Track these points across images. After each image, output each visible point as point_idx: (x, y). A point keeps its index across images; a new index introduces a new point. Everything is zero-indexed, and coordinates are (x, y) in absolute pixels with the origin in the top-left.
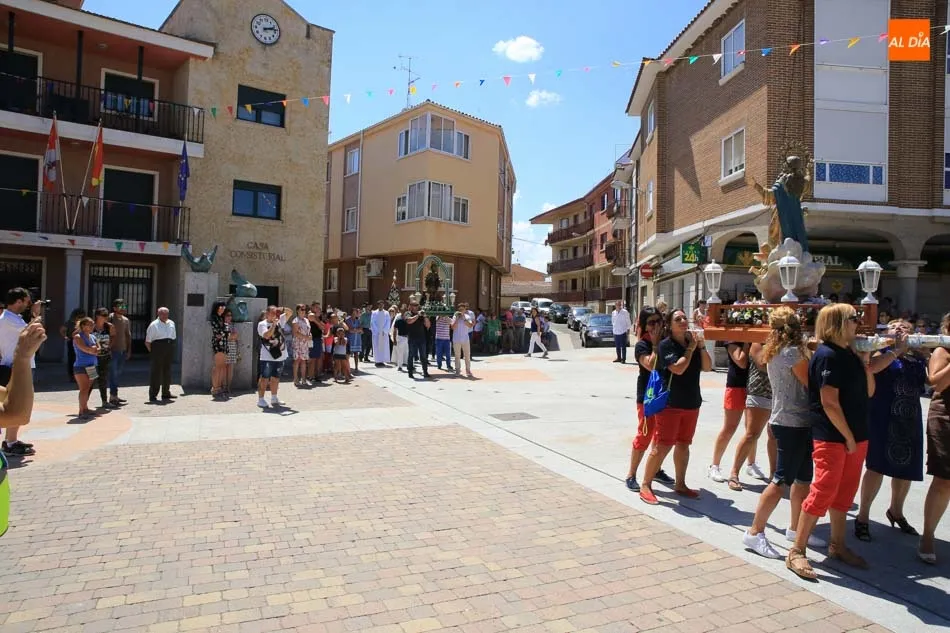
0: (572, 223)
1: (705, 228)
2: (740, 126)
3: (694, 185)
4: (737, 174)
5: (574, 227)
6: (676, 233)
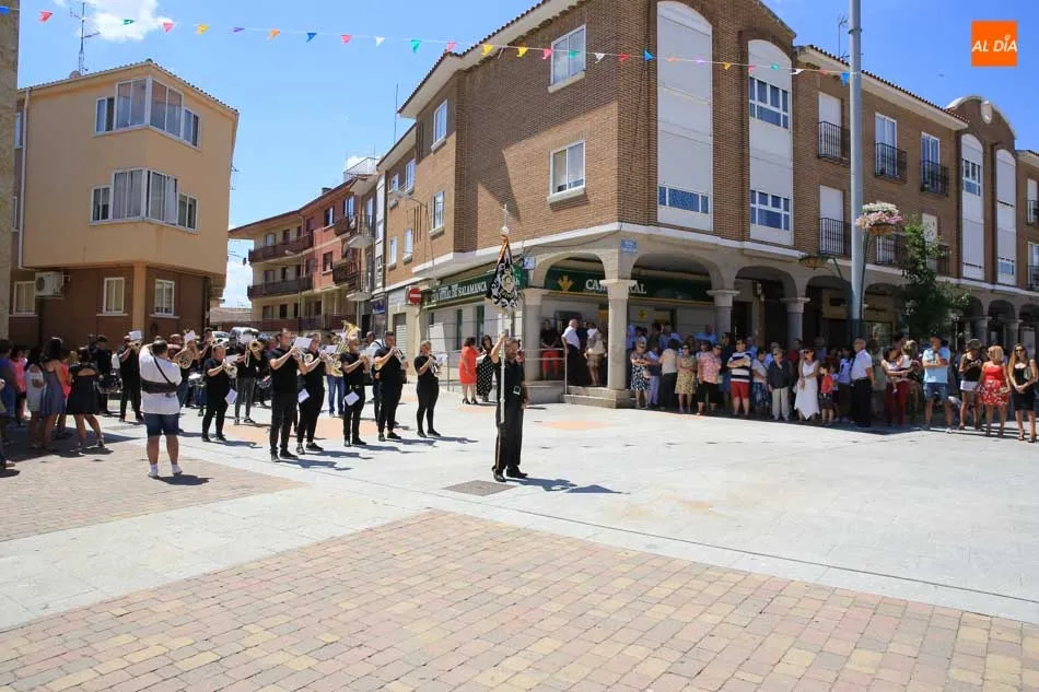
0: (280, 239)
1: (525, 248)
2: (578, 139)
5: (285, 244)
6: (479, 253)
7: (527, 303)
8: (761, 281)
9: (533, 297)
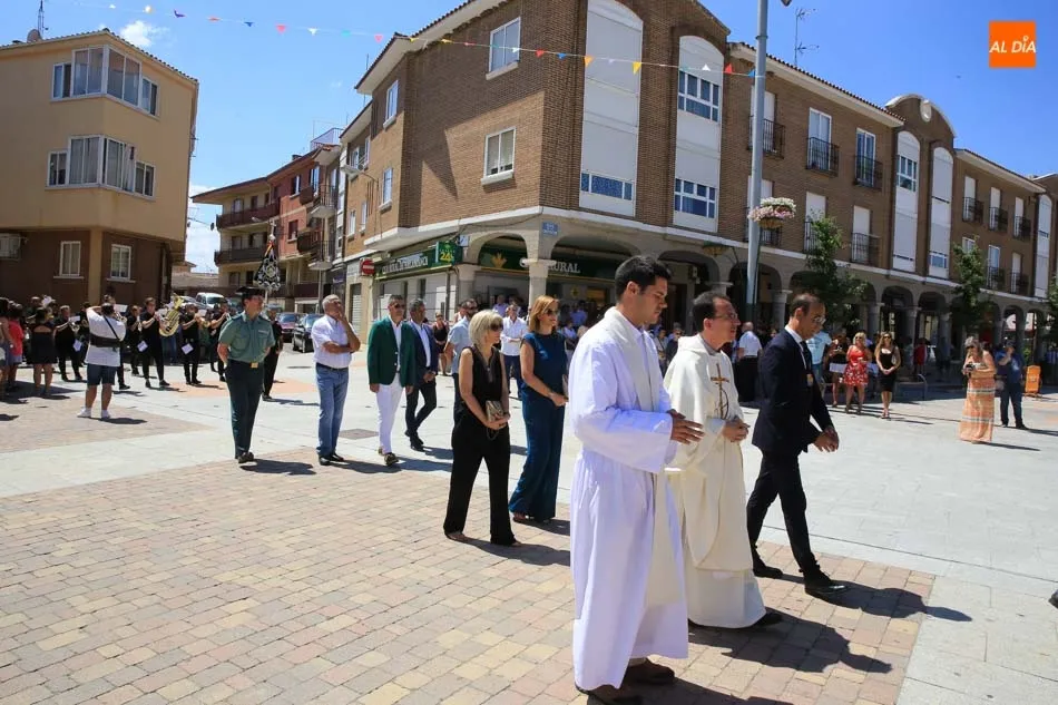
0: (248, 205)
1: (461, 226)
2: (509, 126)
3: (448, 180)
4: (503, 175)
5: (251, 210)
6: (422, 229)
7: (461, 278)
8: (696, 264)
9: (466, 273)
